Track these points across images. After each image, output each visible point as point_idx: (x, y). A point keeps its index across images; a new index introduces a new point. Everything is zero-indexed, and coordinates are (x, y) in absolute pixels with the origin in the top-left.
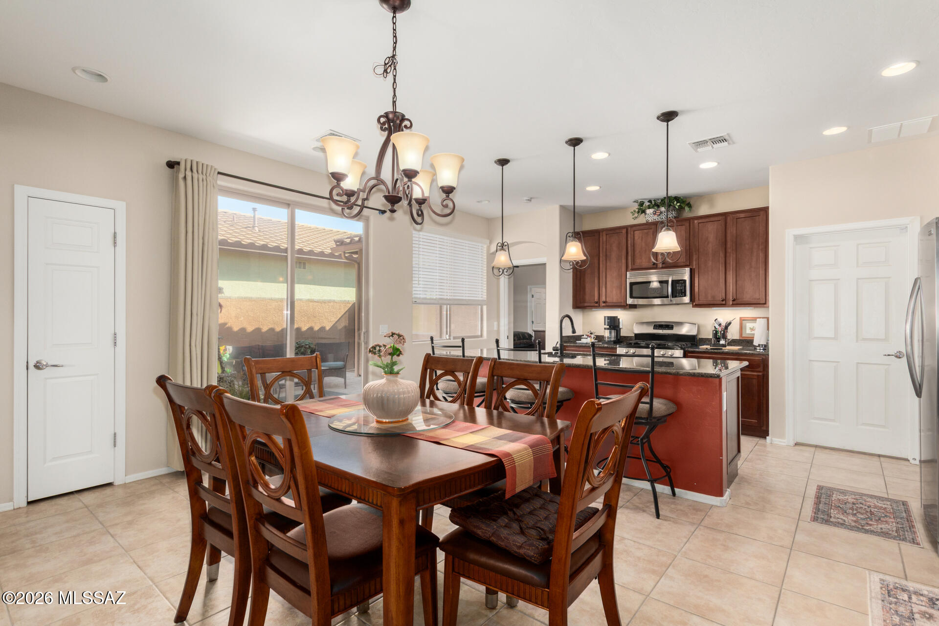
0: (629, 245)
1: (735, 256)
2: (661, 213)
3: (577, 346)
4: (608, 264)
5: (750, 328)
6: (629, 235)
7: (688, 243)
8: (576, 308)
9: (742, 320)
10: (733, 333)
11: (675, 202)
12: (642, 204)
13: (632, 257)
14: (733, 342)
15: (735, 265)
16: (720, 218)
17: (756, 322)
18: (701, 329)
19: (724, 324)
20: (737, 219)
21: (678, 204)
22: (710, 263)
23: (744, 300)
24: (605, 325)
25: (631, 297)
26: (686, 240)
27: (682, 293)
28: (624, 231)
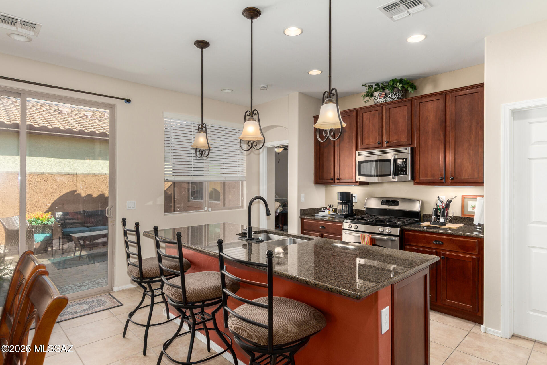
0: (359, 127)
1: (454, 133)
2: (386, 95)
3: (315, 219)
4: (342, 144)
5: (472, 206)
6: (359, 117)
7: (410, 123)
8: (315, 184)
9: (464, 198)
10: (455, 211)
11: (398, 84)
12: (370, 87)
13: (360, 137)
14: (455, 220)
15: (453, 144)
16: (440, 97)
17: (476, 201)
18: (426, 206)
19: (445, 202)
20: (455, 96)
21: (401, 85)
22: (430, 142)
23: (463, 178)
24: (338, 200)
25: (360, 174)
26: (408, 120)
27: (403, 171)
28: (354, 114)
